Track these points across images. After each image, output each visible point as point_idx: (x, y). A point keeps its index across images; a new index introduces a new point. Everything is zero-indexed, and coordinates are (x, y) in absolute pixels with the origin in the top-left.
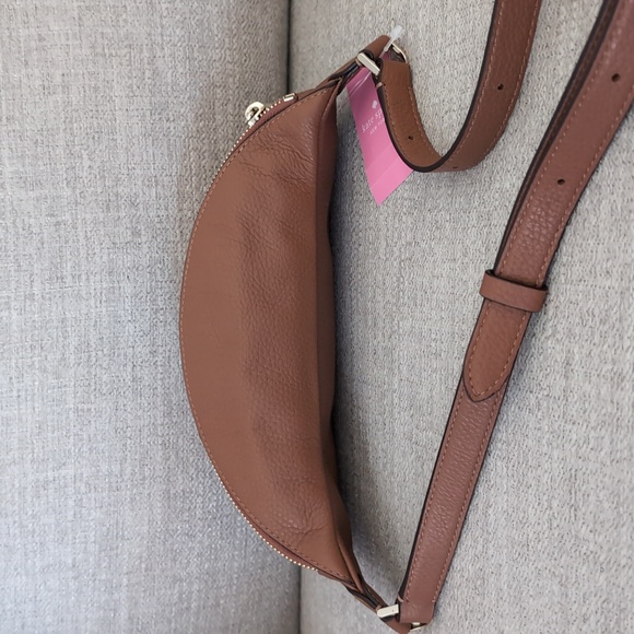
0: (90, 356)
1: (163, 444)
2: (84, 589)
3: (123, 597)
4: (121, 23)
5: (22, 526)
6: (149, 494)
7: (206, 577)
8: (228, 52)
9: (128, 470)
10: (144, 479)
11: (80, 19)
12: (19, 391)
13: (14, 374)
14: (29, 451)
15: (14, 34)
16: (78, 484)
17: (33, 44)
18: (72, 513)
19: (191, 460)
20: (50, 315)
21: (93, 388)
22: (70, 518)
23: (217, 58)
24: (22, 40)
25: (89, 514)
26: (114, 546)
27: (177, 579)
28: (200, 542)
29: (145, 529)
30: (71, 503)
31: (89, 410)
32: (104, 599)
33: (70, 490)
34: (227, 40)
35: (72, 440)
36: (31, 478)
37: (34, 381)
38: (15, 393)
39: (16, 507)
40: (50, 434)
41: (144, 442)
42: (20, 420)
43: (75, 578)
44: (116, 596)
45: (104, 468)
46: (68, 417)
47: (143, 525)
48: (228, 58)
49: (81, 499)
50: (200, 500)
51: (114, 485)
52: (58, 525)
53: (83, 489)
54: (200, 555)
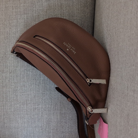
0: (45, 82)
1: (60, 102)
2: (43, 132)
3: (51, 135)
4: (55, 12)
5: (31, 117)
6: (57, 113)
7: (70, 133)
8: (78, 18)
9: (52, 107)
10: (56, 109)
11: (46, 11)
12: (31, 88)
13: (30, 85)
14: (32, 101)
15: (33, 15)
16: (42, 109)
17: (37, 17)
18: (41, 115)
19: (66, 106)
20: (37, 73)
21: (45, 89)
22: (40, 116)
23: (76, 19)
24: (34, 16)
25: (44, 116)
26: (50, 123)
27: (63, 132)
28: (68, 124)
29: (56, 120)
30: (41, 113)
31: (44, 93)
32: (47, 135)
33: (40, 110)
34: (78, 15)
35: (41, 100)
36: (33, 107)
37: (34, 87)
38: (30, 89)
39: (30, 113)
40: (36, 98)
41: (56, 101)
42: (31, 95)
43: (42, 129)
44: (50, 134)
45: (47, 106)
46: (40, 95)
47: (55, 119)
48: (78, 19)
49: (43, 112)
50: (68, 115)
51: (49, 110)
52: (38, 118)
53: (43, 110)
54: (68, 127)
